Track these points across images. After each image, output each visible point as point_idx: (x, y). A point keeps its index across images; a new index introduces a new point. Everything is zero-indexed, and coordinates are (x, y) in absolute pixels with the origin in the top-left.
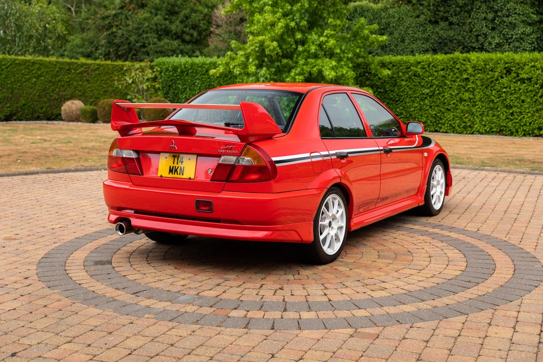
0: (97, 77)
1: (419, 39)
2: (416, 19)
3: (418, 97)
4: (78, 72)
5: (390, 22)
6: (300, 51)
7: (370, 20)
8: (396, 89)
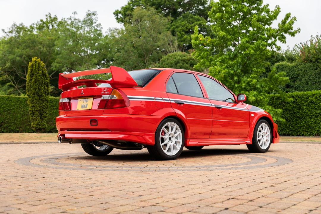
1: (317, 82)
2: (315, 71)
3: (313, 115)
5: (299, 73)
6: (236, 87)
8: (300, 111)
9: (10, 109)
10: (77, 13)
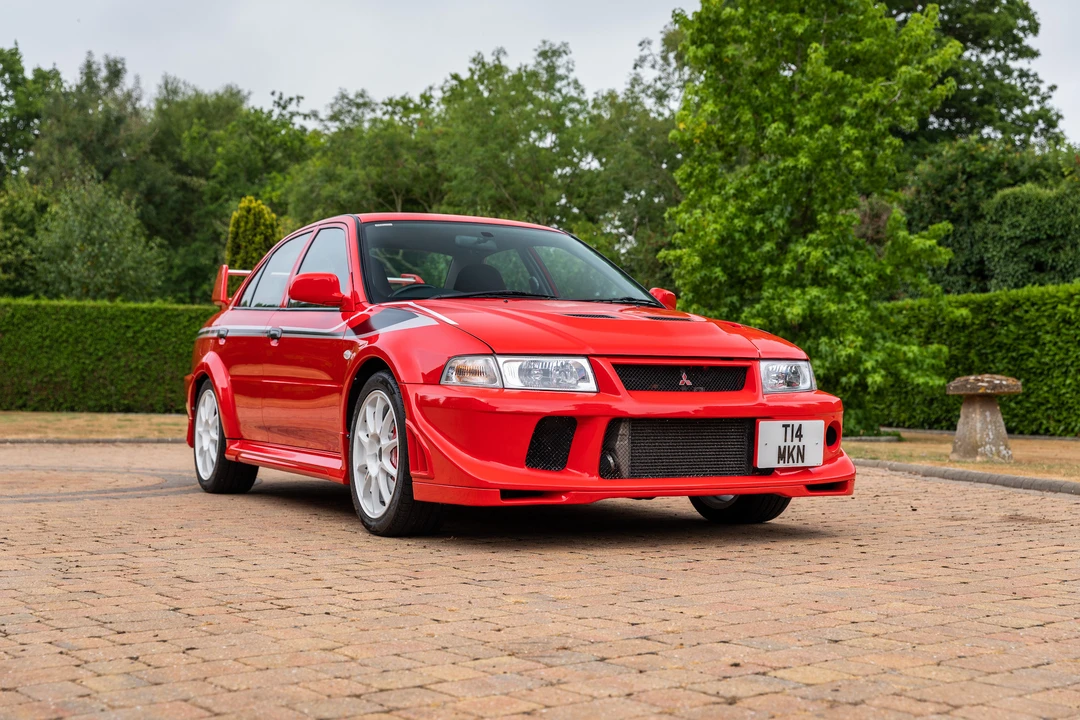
5: (1070, 222)
7: (1032, 220)
10: (505, 53)
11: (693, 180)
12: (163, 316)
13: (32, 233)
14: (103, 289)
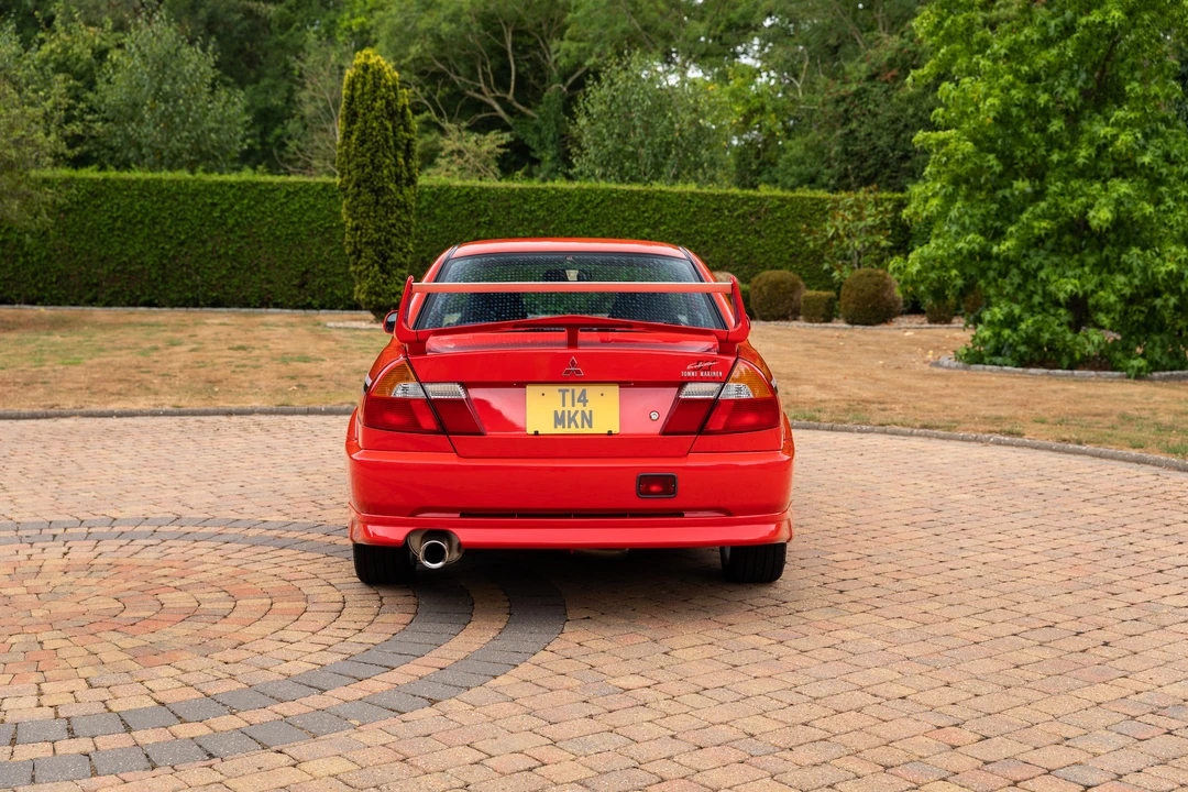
0: (778, 225)
4: (736, 214)
6: (1053, 162)
9: (331, 227)
11: (942, 33)
12: (256, 191)
13: (91, 86)
14: (180, 155)
